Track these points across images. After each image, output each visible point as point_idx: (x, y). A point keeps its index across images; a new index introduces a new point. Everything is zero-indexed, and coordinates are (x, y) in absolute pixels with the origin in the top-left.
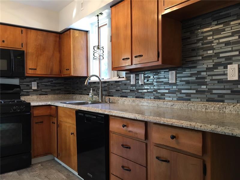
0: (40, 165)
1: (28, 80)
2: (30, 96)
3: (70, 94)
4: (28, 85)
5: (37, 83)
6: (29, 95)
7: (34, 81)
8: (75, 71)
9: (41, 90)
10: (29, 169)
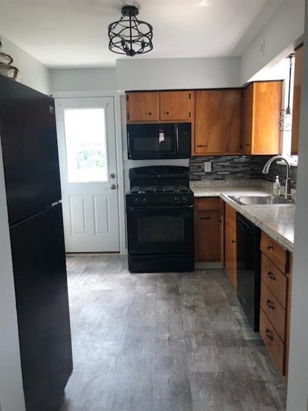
0: (205, 272)
1: (199, 159)
2: (202, 181)
3: (259, 178)
4: (199, 167)
5: (212, 164)
6: (200, 180)
7: (208, 161)
8: (257, 147)
9: (216, 173)
10: (191, 274)
